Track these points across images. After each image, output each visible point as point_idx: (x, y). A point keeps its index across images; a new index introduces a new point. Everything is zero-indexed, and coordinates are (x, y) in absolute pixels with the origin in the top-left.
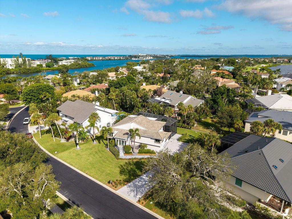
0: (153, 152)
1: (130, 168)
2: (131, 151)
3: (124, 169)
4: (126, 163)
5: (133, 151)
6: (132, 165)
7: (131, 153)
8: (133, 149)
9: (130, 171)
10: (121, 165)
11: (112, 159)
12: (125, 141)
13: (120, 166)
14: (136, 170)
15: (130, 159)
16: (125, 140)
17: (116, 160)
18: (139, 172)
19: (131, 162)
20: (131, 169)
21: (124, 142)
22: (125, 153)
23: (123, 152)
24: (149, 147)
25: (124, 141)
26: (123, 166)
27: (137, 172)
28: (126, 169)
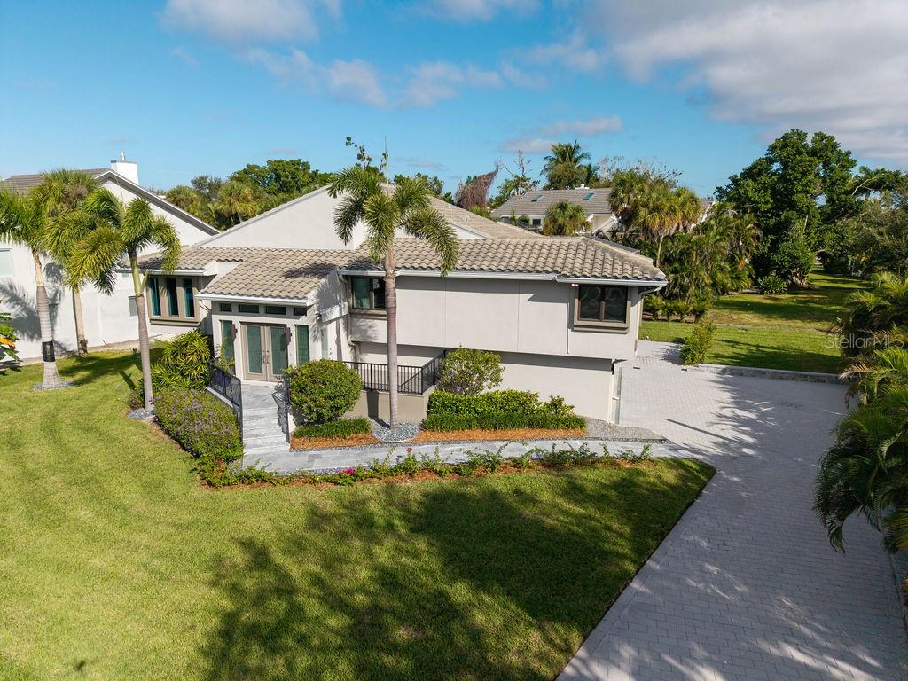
0: (556, 417)
1: (363, 574)
2: (359, 410)
3: (285, 589)
4: (317, 519)
5: (373, 413)
6: (390, 527)
7: (360, 425)
8: (372, 394)
9: (375, 609)
10: (247, 545)
11: (153, 489)
12: (303, 329)
13: (238, 557)
14: (460, 592)
15: (354, 475)
16: (302, 320)
17: (200, 492)
18: (507, 627)
19: (374, 508)
20: (389, 579)
21: (294, 339)
22: (298, 435)
23: (283, 423)
24: (514, 379)
25: (291, 323)
26: (279, 558)
27: (479, 618)
28: (317, 581)
